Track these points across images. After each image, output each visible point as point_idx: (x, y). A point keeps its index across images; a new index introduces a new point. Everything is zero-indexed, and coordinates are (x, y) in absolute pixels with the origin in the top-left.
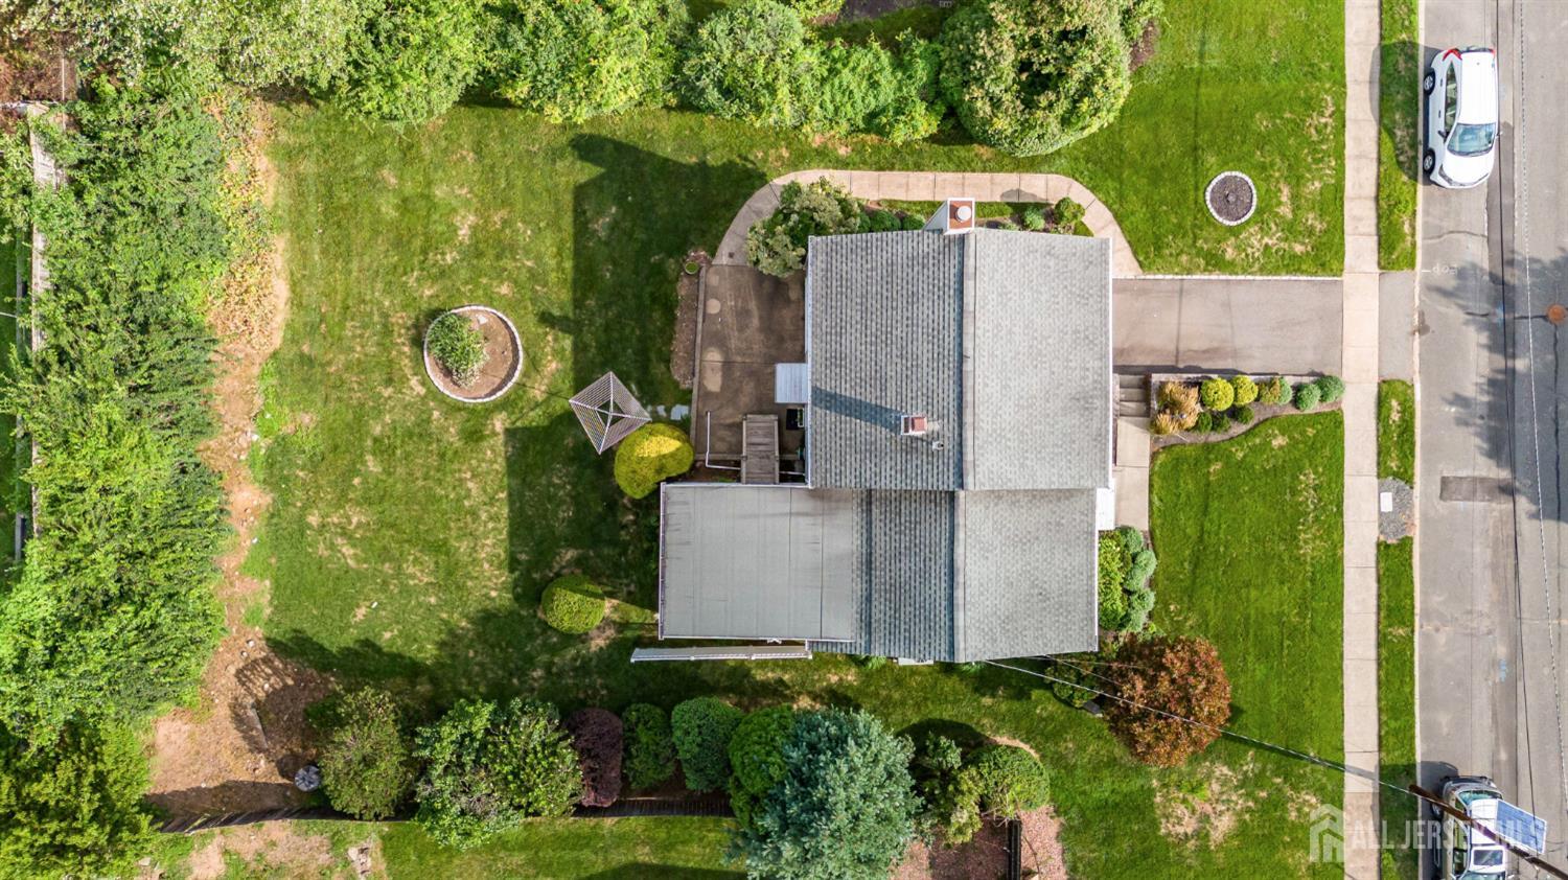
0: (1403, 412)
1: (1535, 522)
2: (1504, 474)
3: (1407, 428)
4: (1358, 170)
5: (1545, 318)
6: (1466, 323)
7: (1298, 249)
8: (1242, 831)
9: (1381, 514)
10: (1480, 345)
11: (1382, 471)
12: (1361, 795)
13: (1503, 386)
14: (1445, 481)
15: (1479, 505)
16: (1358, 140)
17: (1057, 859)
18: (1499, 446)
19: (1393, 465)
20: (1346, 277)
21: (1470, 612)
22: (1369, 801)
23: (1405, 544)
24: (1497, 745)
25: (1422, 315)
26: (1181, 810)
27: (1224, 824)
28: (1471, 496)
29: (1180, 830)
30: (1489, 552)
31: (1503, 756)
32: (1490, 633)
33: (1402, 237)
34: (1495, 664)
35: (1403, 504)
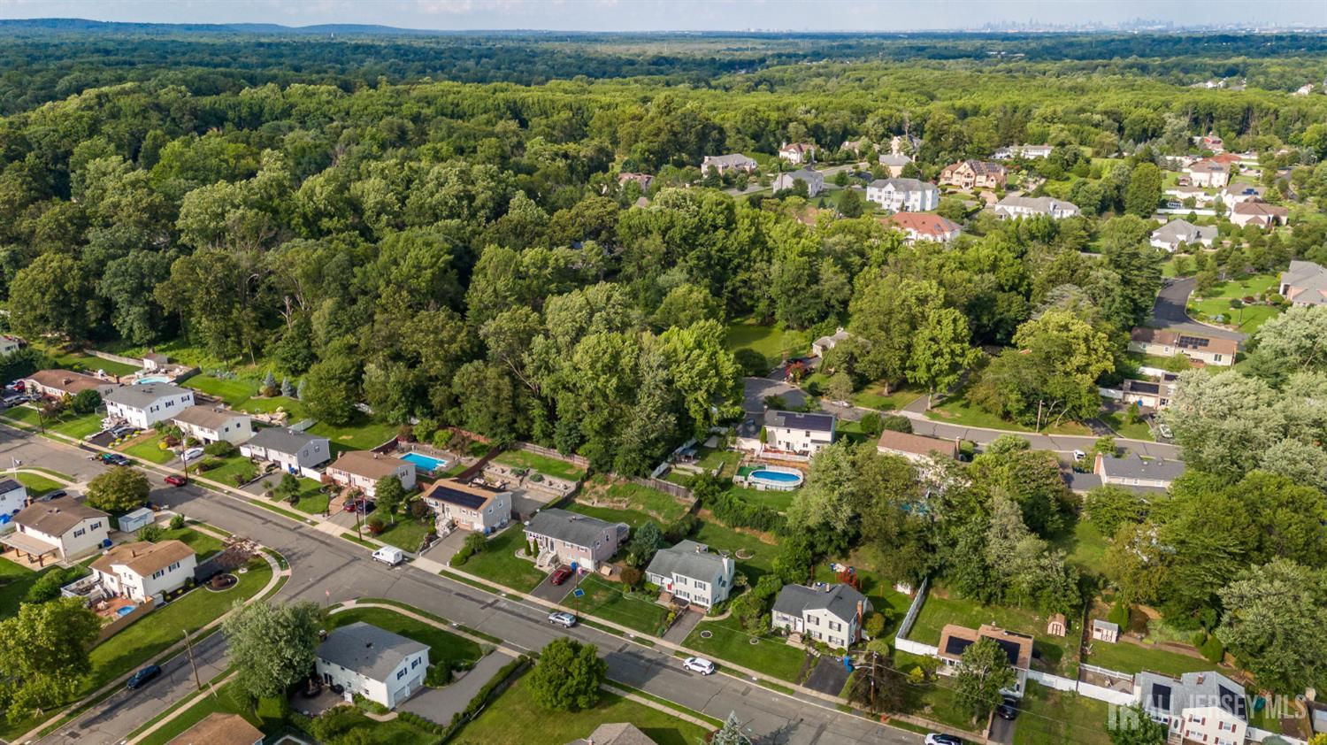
20: (680, 646)
29: (600, 593)
35: (630, 638)
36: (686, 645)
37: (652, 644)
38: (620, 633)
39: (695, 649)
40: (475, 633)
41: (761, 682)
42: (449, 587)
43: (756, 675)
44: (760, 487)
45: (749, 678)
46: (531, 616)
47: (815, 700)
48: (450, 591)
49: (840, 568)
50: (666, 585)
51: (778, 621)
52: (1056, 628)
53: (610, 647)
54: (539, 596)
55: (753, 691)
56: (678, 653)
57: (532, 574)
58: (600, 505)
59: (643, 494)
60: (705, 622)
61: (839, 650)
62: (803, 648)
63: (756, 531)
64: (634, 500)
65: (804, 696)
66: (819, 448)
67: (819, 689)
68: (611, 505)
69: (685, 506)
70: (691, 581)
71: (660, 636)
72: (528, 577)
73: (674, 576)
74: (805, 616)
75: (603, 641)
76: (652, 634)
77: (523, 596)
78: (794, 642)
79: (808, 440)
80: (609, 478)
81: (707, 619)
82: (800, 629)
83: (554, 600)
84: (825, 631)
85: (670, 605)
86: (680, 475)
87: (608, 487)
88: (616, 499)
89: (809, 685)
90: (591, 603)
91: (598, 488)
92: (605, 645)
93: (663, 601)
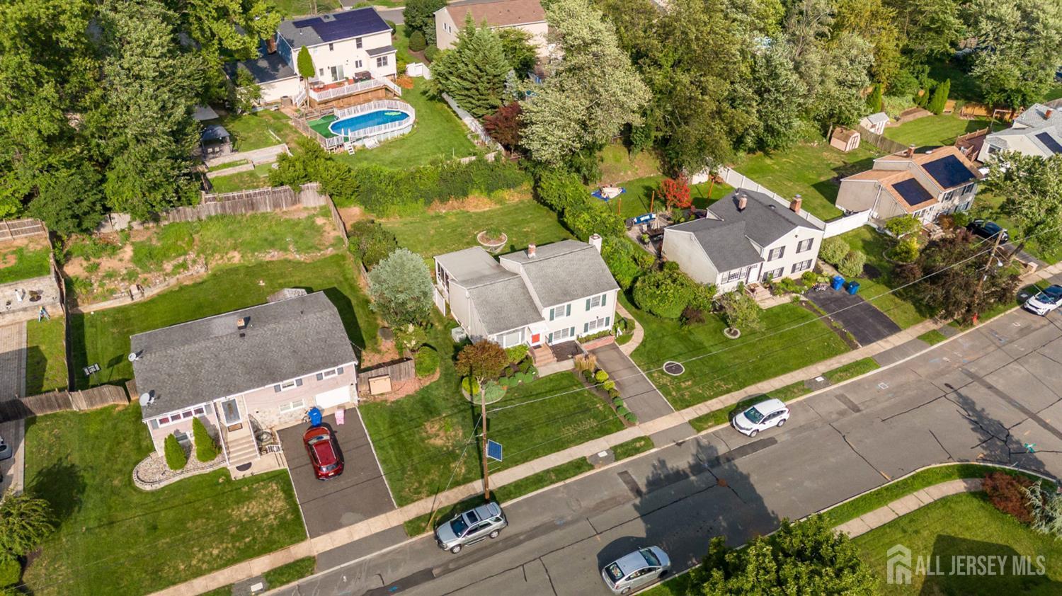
0: (641, 447)
1: (633, 509)
2: (644, 489)
3: (637, 451)
4: (717, 403)
5: (717, 479)
6: (693, 455)
7: (674, 393)
8: (439, 449)
9: (597, 454)
10: (689, 463)
11: (614, 449)
12: (474, 489)
13: (679, 476)
14: (626, 472)
15: (625, 487)
16: (727, 399)
17: (400, 396)
18: (654, 484)
19: (619, 451)
20: (676, 413)
21: (577, 500)
22: (473, 493)
23: (591, 467)
24: (525, 533)
25: (684, 442)
26: (437, 427)
27: (438, 442)
28: (627, 483)
29: (428, 429)
30: (608, 498)
31: (522, 537)
32: (574, 511)
33: (706, 423)
34: (562, 518)
35: (606, 460)
36: (682, 403)
37: (647, 442)
38: (580, 465)
39: (703, 399)
41: (830, 377)
43: (815, 371)
44: (370, 143)
45: (814, 384)
47: (900, 351)
49: (612, 192)
50: (528, 339)
51: (725, 284)
52: (854, 142)
53: (615, 502)
54: (337, 526)
55: (841, 397)
56: (698, 423)
57: (249, 498)
58: (150, 293)
59: (212, 233)
60: (635, 353)
61: (805, 277)
62: (786, 299)
63: (452, 202)
64: (207, 251)
65: (886, 357)
66: (382, 62)
67: (879, 336)
68: (172, 281)
69: (311, 218)
70: (578, 305)
71: (630, 420)
72: (253, 508)
73: (546, 312)
74: (765, 255)
75: (588, 503)
76: (619, 426)
77: (300, 550)
78: (766, 300)
79: (362, 54)
80: (106, 237)
81: (627, 348)
82: (753, 278)
83: (378, 507)
84: (791, 258)
85: (567, 365)
86: (231, 177)
87: (128, 252)
88: (168, 266)
89: (866, 341)
90: (451, 455)
91: (107, 263)
92: (601, 507)
93: (547, 367)
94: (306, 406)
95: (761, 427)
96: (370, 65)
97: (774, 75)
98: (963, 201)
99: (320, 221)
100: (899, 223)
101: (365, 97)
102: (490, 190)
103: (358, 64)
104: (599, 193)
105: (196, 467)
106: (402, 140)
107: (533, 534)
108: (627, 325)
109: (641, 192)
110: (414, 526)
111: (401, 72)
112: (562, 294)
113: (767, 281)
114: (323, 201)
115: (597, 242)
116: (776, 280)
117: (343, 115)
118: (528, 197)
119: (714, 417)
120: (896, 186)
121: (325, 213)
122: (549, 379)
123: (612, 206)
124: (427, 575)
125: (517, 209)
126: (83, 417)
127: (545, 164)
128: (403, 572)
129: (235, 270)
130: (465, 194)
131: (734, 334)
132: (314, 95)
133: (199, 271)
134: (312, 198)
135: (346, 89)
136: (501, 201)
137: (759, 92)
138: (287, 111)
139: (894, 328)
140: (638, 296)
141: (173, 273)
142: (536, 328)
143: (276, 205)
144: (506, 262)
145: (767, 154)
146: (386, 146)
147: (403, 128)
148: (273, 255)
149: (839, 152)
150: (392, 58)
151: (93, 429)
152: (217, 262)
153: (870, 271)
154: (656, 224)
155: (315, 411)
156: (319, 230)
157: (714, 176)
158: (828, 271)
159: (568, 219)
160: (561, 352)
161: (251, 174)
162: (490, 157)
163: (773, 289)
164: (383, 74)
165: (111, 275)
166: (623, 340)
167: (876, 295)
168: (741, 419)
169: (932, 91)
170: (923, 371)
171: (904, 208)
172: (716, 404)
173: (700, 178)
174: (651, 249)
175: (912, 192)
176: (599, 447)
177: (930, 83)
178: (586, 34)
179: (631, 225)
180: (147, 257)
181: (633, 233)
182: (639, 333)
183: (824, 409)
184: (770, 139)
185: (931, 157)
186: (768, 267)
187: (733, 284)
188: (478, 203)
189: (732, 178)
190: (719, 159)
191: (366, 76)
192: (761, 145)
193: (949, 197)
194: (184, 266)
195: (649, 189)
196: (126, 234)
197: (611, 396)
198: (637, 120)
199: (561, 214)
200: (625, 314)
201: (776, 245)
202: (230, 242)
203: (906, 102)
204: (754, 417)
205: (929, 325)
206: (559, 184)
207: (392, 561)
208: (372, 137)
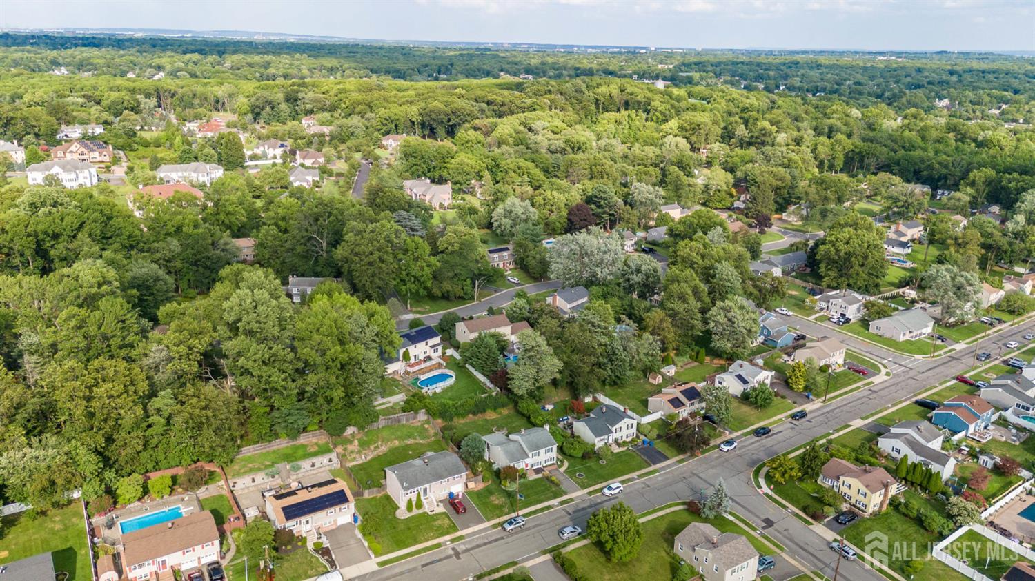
1: (568, 517)
2: (571, 514)
3: (569, 502)
6: (588, 503)
7: (581, 484)
8: (497, 505)
10: (587, 505)
11: (560, 502)
13: (584, 509)
14: (565, 509)
15: (565, 513)
16: (600, 485)
17: (479, 489)
18: (575, 512)
19: (562, 503)
20: (582, 490)
23: (553, 508)
25: (585, 500)
26: (495, 498)
27: (496, 502)
29: (492, 498)
30: (560, 516)
32: (546, 521)
33: (593, 493)
35: (558, 506)
36: (584, 487)
37: (572, 500)
38: (549, 507)
39: (592, 485)
40: (497, 570)
41: (640, 476)
42: (411, 566)
43: (635, 475)
44: (438, 390)
45: (633, 479)
46: (490, 539)
47: (669, 466)
48: (415, 569)
49: (549, 407)
50: (524, 466)
51: (599, 443)
52: (659, 380)
53: (562, 517)
54: (468, 527)
55: (644, 483)
56: (590, 493)
57: (437, 519)
58: (369, 458)
59: (385, 433)
60: (566, 471)
61: (633, 440)
62: (625, 449)
63: (479, 415)
64: (385, 441)
65: (663, 469)
66: (436, 351)
67: (660, 461)
68: (375, 453)
69: (422, 425)
70: (542, 451)
71: (566, 493)
72: (439, 522)
73: (530, 455)
74: (613, 430)
75: (553, 518)
76: (561, 496)
77: (459, 534)
78: (616, 449)
79: (427, 348)
80: (346, 437)
81: (562, 470)
82: (610, 441)
83: (480, 521)
84: (624, 432)
85: (540, 476)
86: (384, 409)
87: (356, 442)
88: (372, 447)
89: (655, 463)
90: (502, 506)
91: (350, 447)
92: (558, 518)
93: (532, 477)
94: (448, 492)
95: (613, 492)
96: (431, 353)
97: (615, 354)
98: (698, 406)
99: (426, 426)
100: (672, 417)
101: (430, 369)
102: (495, 408)
103: (426, 352)
104: (544, 408)
105: (415, 512)
106: (451, 388)
107: (534, 527)
108: (562, 462)
109: (563, 407)
110: (495, 526)
111: (444, 354)
112: (536, 447)
113: (616, 441)
114: (425, 417)
115: (547, 427)
116: (620, 441)
117: (423, 377)
118: (512, 412)
119: (596, 491)
120: (670, 401)
121: (427, 422)
122: (534, 480)
123: (550, 413)
124: (502, 538)
125: (508, 417)
126: (368, 500)
127: (521, 397)
128: (494, 538)
129: (397, 448)
130: (485, 411)
131: (603, 462)
132: (409, 369)
133: (384, 449)
134: (422, 416)
135: (423, 365)
136: (501, 413)
137: (611, 361)
138: (396, 377)
139: (667, 458)
140: (565, 449)
141: (375, 450)
142: (527, 461)
143: (408, 420)
144: (511, 437)
145: (620, 387)
146: (445, 390)
147: (451, 381)
148: (411, 441)
149: (652, 384)
150: (440, 348)
151: (373, 503)
152: (390, 445)
153: (659, 436)
154: (570, 421)
155: (451, 494)
156: (426, 430)
157: (595, 398)
158: (642, 437)
159: (532, 420)
160: (537, 471)
161: (392, 407)
162: (494, 394)
163: (619, 445)
164: (436, 356)
165: (352, 452)
166: (561, 466)
167: (660, 446)
168: (605, 490)
169: (698, 353)
170: (676, 473)
171: (673, 410)
172: (596, 487)
173: (588, 399)
174: (569, 431)
175: (676, 403)
176: (555, 502)
177: (697, 348)
178: (533, 343)
179: (559, 421)
180: (364, 445)
181: (561, 425)
182: (566, 464)
183: (636, 487)
184: (618, 381)
185: (684, 387)
186: (617, 435)
187: (603, 443)
188: (491, 415)
189: (602, 398)
190: (596, 391)
191: (429, 358)
192: (615, 383)
193: (692, 404)
194: (378, 447)
195: (565, 405)
196: (353, 435)
197: (557, 485)
198: (558, 376)
199: (529, 418)
200: (560, 457)
201: (617, 426)
202: (393, 437)
203: (686, 359)
204: (610, 488)
205: (681, 457)
206: (528, 405)
207: (490, 535)
208: (439, 387)
